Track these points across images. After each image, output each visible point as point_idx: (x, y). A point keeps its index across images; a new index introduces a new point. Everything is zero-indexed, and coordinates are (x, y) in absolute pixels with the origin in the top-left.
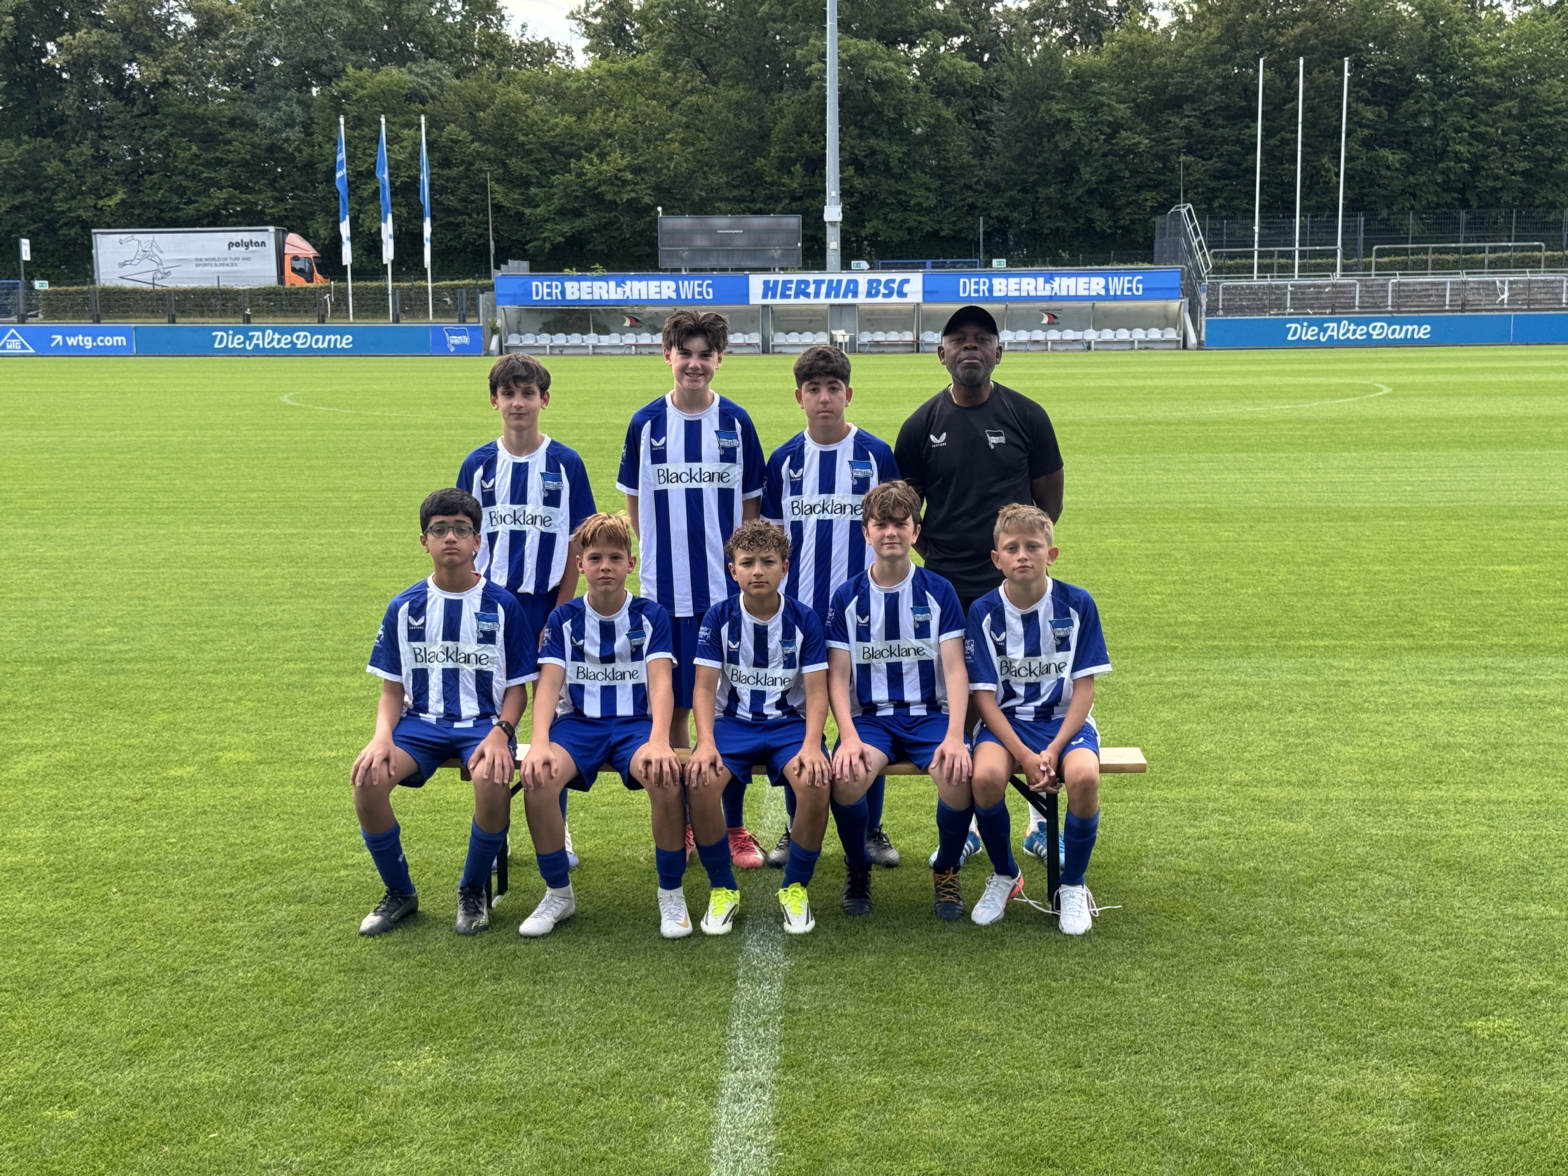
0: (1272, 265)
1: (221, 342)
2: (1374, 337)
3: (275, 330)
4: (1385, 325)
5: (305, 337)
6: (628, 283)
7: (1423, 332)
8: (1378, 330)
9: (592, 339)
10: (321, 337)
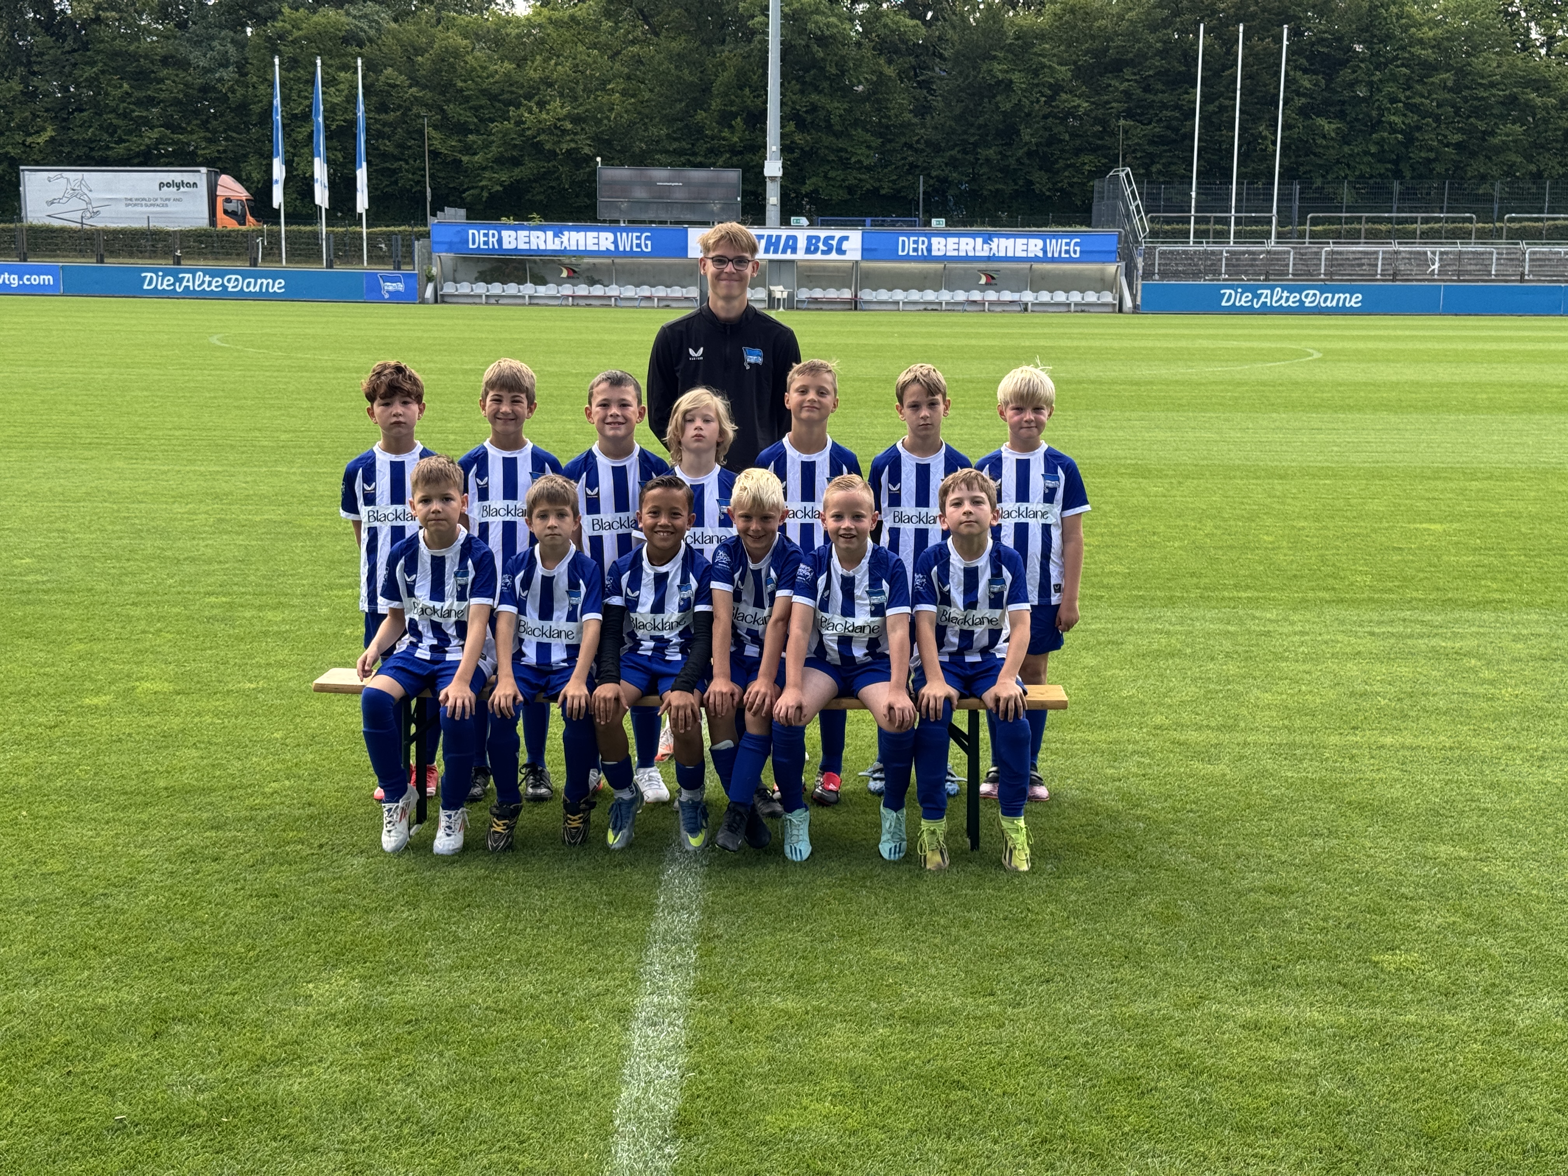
0: (1208, 230)
1: (150, 283)
2: (1307, 305)
3: (206, 273)
4: (1318, 293)
5: (237, 280)
6: (566, 233)
7: (1354, 301)
8: (1311, 298)
9: (528, 289)
10: (252, 281)
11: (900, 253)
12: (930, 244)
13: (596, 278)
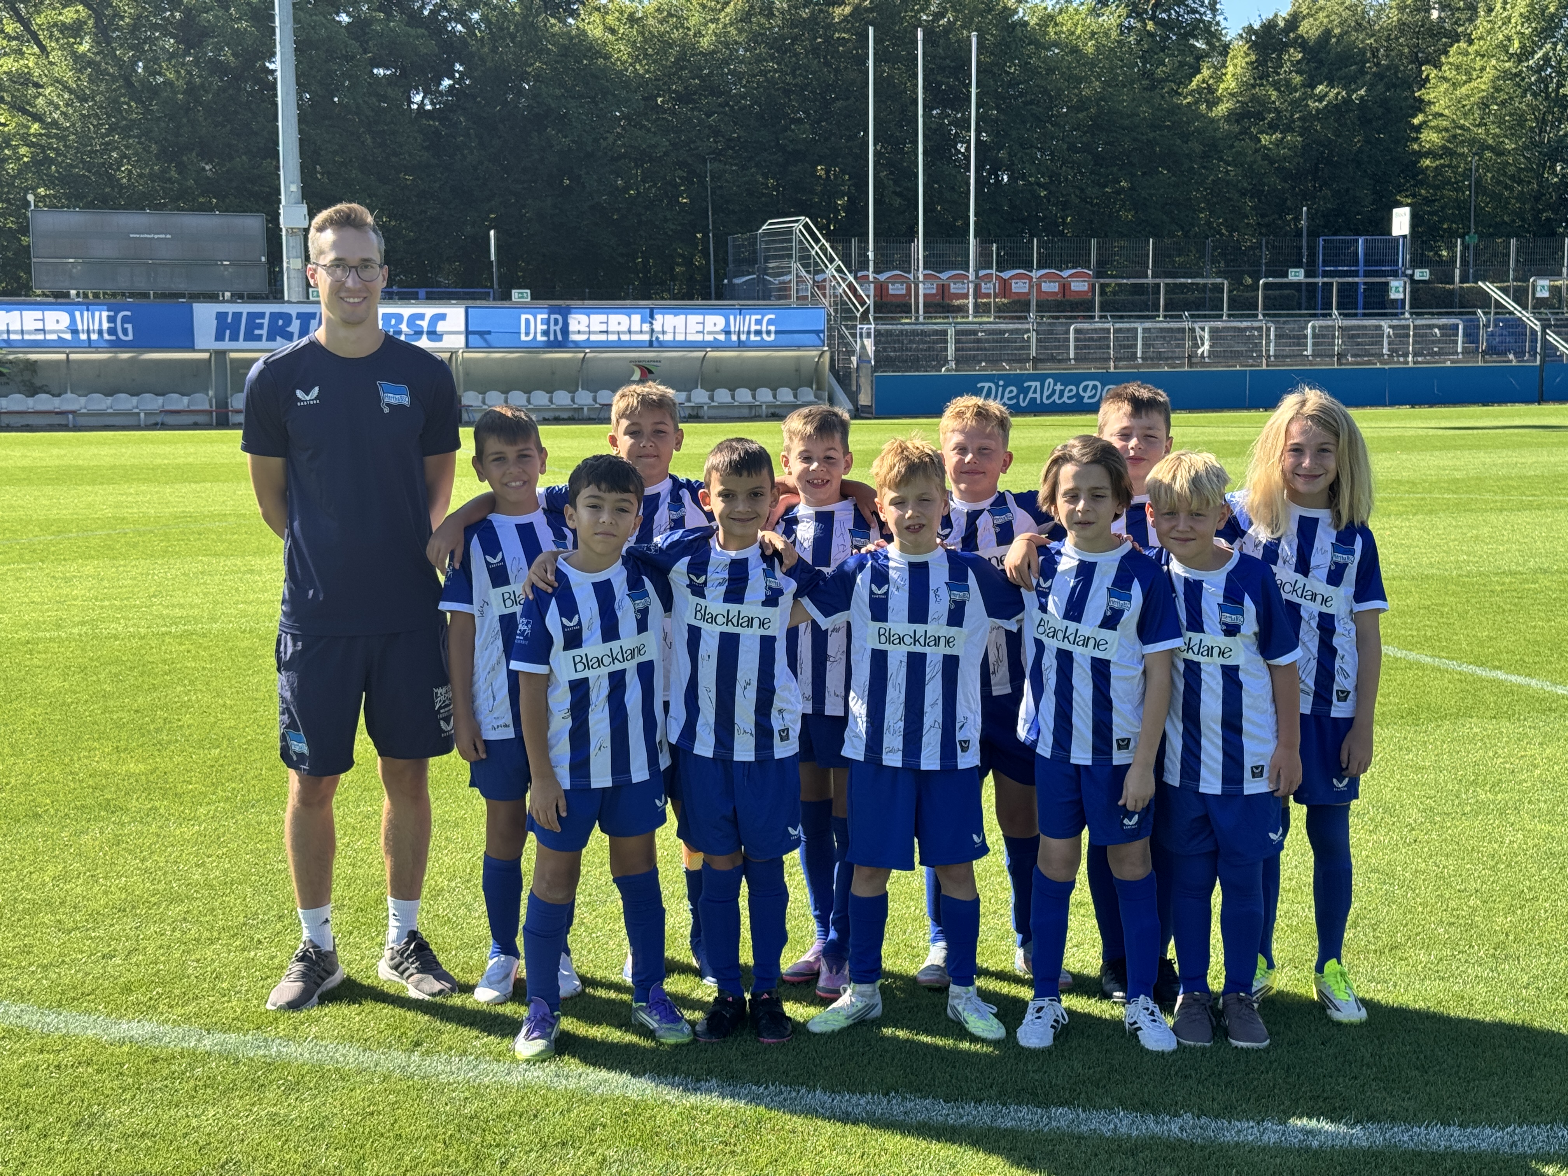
2: (1086, 400)
4: (1098, 384)
8: (1090, 391)
11: (523, 338)
12: (566, 325)
13: (38, 383)
